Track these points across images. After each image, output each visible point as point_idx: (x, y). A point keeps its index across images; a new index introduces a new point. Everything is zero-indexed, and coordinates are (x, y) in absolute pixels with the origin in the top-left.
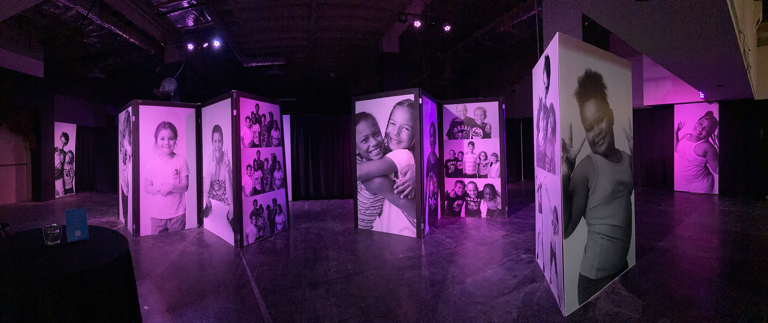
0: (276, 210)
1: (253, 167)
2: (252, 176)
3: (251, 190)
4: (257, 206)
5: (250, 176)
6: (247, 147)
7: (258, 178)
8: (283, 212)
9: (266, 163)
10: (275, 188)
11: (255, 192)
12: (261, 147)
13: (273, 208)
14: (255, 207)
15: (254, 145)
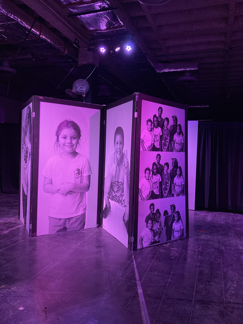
0: (174, 216)
1: (152, 171)
2: (150, 179)
3: (149, 193)
4: (154, 211)
5: (148, 179)
6: (147, 150)
7: (157, 182)
8: (181, 220)
9: (166, 168)
10: (174, 194)
11: (153, 196)
12: (162, 151)
13: (171, 215)
14: (151, 211)
15: (154, 149)
